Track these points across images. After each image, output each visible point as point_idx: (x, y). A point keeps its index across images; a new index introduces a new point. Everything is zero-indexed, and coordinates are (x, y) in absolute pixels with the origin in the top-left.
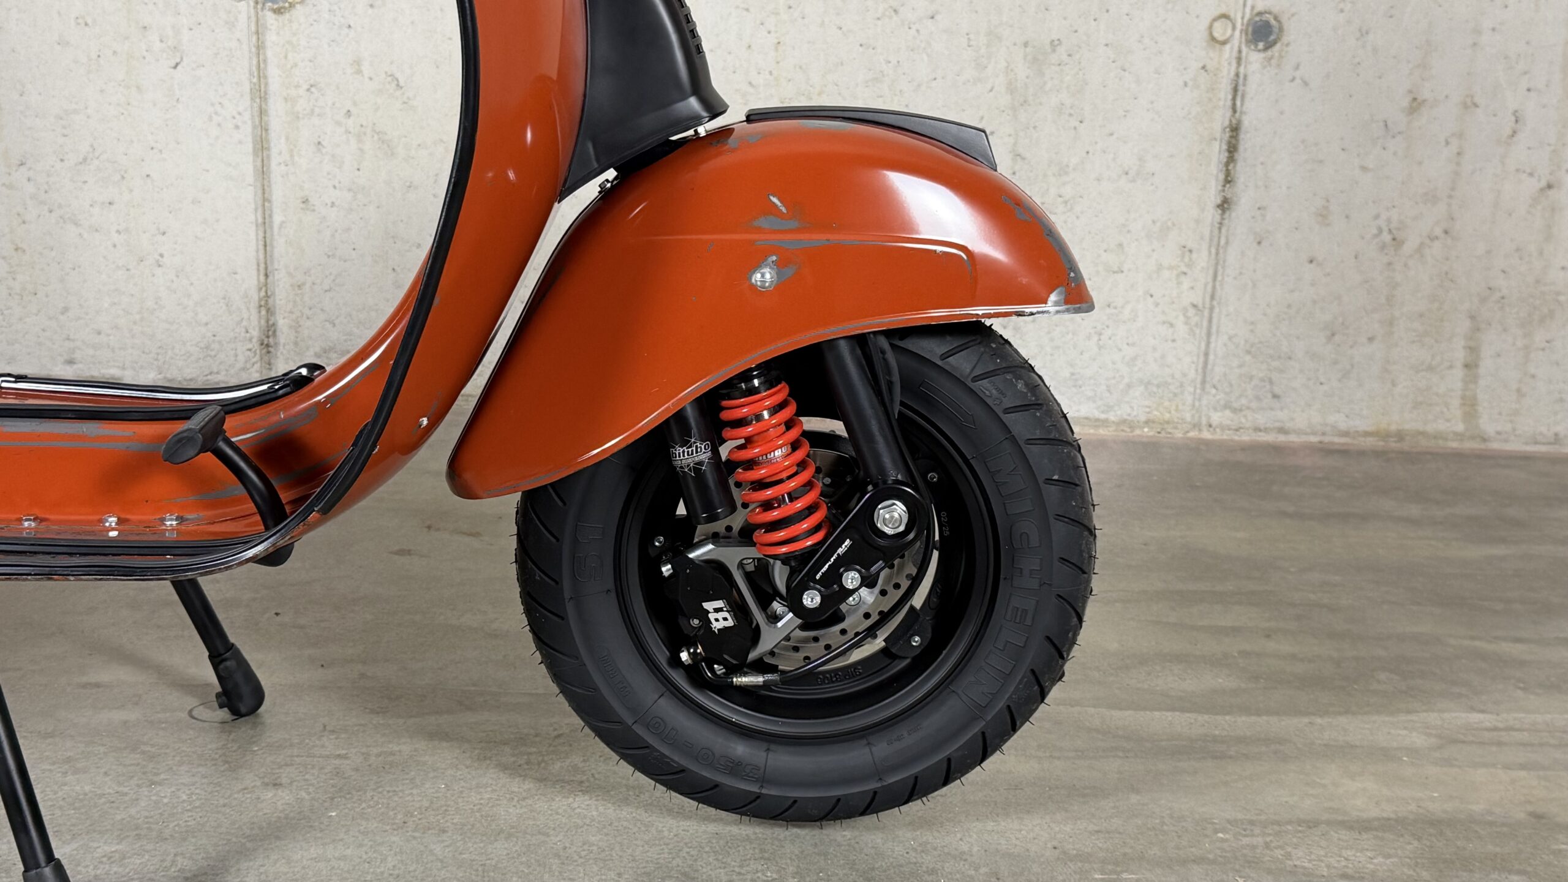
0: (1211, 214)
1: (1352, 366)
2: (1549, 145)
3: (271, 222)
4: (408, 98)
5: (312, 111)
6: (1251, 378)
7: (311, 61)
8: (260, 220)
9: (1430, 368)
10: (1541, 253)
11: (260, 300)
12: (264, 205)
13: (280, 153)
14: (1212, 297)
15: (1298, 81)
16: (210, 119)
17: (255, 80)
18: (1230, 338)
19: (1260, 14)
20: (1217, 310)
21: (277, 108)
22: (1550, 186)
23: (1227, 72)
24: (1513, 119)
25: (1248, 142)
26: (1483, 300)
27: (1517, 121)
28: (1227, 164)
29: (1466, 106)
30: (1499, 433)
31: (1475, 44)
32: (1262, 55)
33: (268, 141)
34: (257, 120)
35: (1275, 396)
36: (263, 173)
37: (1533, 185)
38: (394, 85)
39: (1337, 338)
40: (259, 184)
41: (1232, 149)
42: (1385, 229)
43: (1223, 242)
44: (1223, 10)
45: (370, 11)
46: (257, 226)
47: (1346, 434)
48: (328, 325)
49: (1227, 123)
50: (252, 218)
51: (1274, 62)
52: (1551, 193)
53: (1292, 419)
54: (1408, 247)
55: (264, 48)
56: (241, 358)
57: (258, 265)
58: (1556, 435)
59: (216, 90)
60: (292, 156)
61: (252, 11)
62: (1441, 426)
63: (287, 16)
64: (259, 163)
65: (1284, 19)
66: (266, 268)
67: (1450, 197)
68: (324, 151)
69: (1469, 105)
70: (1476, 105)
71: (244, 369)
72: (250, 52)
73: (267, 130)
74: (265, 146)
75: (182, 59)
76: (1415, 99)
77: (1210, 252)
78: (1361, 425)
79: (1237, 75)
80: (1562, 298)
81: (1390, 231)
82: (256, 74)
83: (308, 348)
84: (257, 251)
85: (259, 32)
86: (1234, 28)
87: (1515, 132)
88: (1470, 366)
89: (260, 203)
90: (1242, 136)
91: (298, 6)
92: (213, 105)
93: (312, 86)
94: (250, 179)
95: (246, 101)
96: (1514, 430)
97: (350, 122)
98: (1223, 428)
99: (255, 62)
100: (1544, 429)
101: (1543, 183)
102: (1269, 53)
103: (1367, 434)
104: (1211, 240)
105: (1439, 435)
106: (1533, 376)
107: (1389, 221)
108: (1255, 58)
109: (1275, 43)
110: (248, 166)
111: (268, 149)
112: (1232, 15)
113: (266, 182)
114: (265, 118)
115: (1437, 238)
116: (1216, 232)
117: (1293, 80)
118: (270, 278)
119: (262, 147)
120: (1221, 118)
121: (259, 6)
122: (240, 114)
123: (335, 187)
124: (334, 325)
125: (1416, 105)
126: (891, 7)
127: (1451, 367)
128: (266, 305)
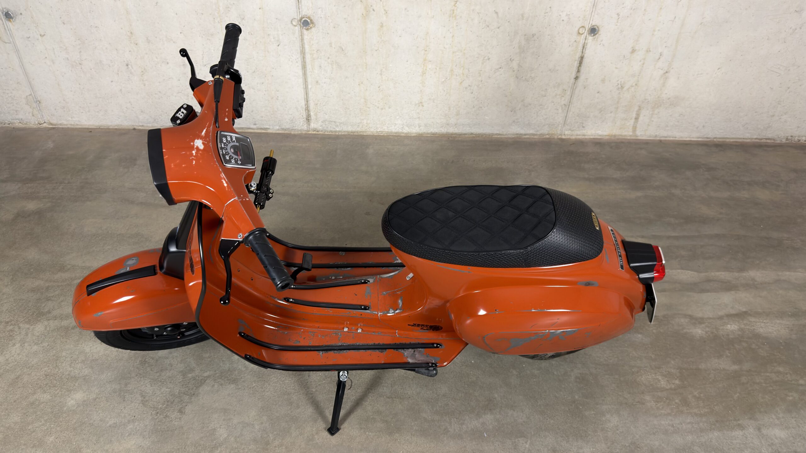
0: (573, 80)
1: (605, 119)
2: (669, 61)
4: (346, 53)
5: (318, 57)
6: (577, 122)
7: (317, 43)
8: (305, 87)
9: (626, 119)
10: (661, 90)
11: (306, 108)
13: (309, 69)
14: (570, 102)
15: (601, 45)
16: (289, 60)
17: (301, 49)
18: (573, 113)
19: (593, 26)
20: (570, 106)
21: (308, 56)
23: (582, 42)
24: (660, 55)
25: (585, 61)
26: (643, 102)
27: (661, 55)
28: (579, 67)
30: (641, 135)
31: (653, 34)
32: (592, 37)
33: (306, 66)
34: (302, 60)
35: (583, 127)
36: (305, 74)
37: (662, 72)
38: (341, 50)
39: (602, 112)
40: (304, 77)
41: (581, 63)
42: (620, 84)
43: (575, 88)
44: (583, 25)
45: (334, 29)
47: (600, 136)
48: (325, 114)
49: (580, 56)
51: (595, 39)
52: (667, 74)
53: (587, 132)
54: (625, 89)
55: (303, 40)
56: (301, 123)
57: (305, 99)
58: (656, 135)
59: (290, 52)
60: (313, 70)
61: (300, 29)
62: (626, 133)
63: (310, 31)
64: (304, 72)
65: (600, 28)
66: (307, 100)
67: (639, 75)
68: (322, 68)
69: (648, 51)
70: (650, 51)
71: (302, 126)
72: (300, 41)
73: (305, 63)
75: (280, 43)
77: (571, 91)
78: (605, 133)
79: (585, 43)
80: (664, 101)
81: (621, 85)
82: (301, 47)
83: (319, 120)
84: (304, 95)
85: (302, 35)
86: (585, 30)
87: (660, 58)
88: (637, 119)
89: (304, 83)
90: (584, 60)
92: (290, 56)
93: (318, 50)
94: (301, 76)
95: (299, 55)
96: (645, 134)
97: (329, 60)
98: (568, 135)
99: (301, 44)
100: (653, 134)
101: (665, 71)
102: (594, 37)
103: (606, 136)
104: (571, 87)
105: (625, 136)
106: (653, 121)
107: (621, 82)
108: (590, 38)
109: (596, 34)
110: (300, 73)
111: (306, 68)
112: (585, 26)
114: (304, 59)
115: (633, 86)
116: (573, 85)
117: (600, 44)
118: (308, 103)
119: (304, 67)
120: (579, 55)
121: (302, 28)
123: (325, 78)
124: (326, 114)
125: (633, 51)
126: (487, 25)
127: (631, 119)
128: (307, 109)
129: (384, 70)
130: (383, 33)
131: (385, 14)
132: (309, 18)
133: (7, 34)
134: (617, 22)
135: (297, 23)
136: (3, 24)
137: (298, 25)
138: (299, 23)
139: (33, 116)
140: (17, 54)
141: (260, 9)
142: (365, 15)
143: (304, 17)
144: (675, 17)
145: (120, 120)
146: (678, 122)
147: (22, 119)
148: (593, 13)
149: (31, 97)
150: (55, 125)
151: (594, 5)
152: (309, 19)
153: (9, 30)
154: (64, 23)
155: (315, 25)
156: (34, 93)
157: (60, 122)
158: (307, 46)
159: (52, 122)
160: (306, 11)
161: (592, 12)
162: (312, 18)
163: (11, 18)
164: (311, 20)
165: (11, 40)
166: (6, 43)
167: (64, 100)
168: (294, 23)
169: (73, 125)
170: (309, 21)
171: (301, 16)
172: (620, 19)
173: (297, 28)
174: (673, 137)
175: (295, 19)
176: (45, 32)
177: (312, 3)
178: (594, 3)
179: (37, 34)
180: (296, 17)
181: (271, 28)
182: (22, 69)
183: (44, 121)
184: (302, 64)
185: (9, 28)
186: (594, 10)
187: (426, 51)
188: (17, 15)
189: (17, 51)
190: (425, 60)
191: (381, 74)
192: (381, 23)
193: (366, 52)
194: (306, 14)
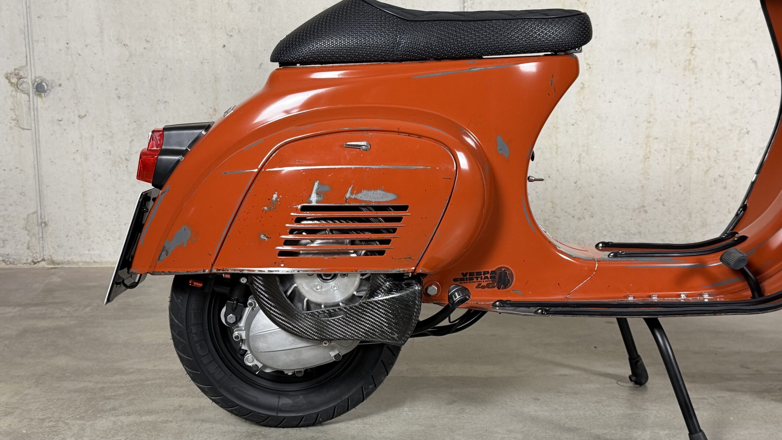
129: (584, 154)
130: (584, 98)
131: (587, 69)
136: (29, 101)
139: (28, 248)
140: (35, 147)
147: (8, 255)
149: (35, 215)
150: (59, 264)
153: (34, 110)
154: (119, 97)
156: (41, 209)
157: (68, 258)
159: (56, 258)
163: (44, 91)
166: (24, 129)
167: (85, 220)
169: (88, 263)
176: (88, 112)
179: (75, 115)
182: (35, 169)
183: (42, 258)
185: (35, 106)
187: (650, 122)
188: (52, 87)
189: (37, 142)
190: (648, 137)
193: (558, 128)
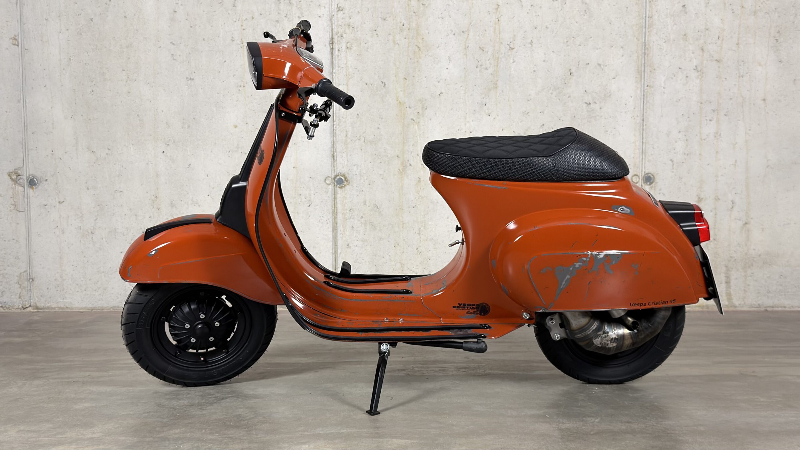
2: (744, 210)
3: (337, 252)
4: (381, 212)
5: (351, 217)
7: (350, 202)
8: (334, 252)
10: (746, 245)
12: (335, 247)
13: (340, 231)
15: (661, 194)
16: (319, 221)
17: (333, 209)
19: (647, 174)
21: (340, 216)
22: (746, 223)
24: (732, 203)
26: (729, 261)
27: (733, 203)
29: (716, 199)
30: (739, 304)
31: (717, 180)
32: (649, 186)
33: (337, 227)
34: (334, 221)
36: (335, 237)
37: (740, 223)
38: (376, 208)
40: (334, 241)
44: (635, 173)
45: (369, 186)
46: (333, 254)
50: (331, 251)
51: (653, 188)
52: (747, 225)
55: (336, 199)
57: (333, 266)
58: (759, 304)
59: (321, 212)
60: (344, 231)
61: (333, 188)
63: (344, 189)
64: (334, 234)
65: (655, 175)
68: (354, 229)
69: (717, 199)
70: (719, 199)
72: (332, 200)
73: (336, 224)
74: (336, 228)
75: (311, 204)
76: (699, 198)
80: (755, 259)
82: (334, 207)
84: (333, 262)
85: (335, 194)
86: (639, 179)
87: (732, 207)
88: (728, 283)
89: (334, 246)
91: (347, 186)
92: (320, 217)
93: (351, 209)
94: (331, 239)
95: (330, 216)
96: (745, 303)
97: (362, 220)
99: (333, 203)
100: (755, 303)
101: (744, 222)
102: (651, 185)
106: (749, 285)
108: (647, 187)
109: (653, 182)
110: (330, 235)
111: (337, 229)
112: (638, 174)
113: (336, 240)
114: (336, 220)
117: (660, 194)
119: (335, 229)
121: (335, 186)
122: (328, 219)
123: (357, 240)
125: (700, 200)
127: (721, 283)
132: (343, 175)
133: (25, 202)
134: (673, 168)
135: (331, 181)
137: (332, 184)
138: (333, 181)
141: (294, 168)
142: (401, 171)
143: (338, 175)
144: (736, 161)
145: (118, 300)
146: (781, 285)
148: (644, 160)
151: (642, 152)
152: (343, 177)
155: (349, 183)
158: (339, 206)
160: (341, 168)
161: (642, 158)
162: (347, 176)
164: (345, 178)
165: (26, 209)
168: (328, 182)
170: (343, 179)
171: (335, 174)
172: (675, 165)
173: (330, 187)
174: (781, 307)
175: (329, 177)
177: (347, 160)
178: (642, 150)
180: (330, 176)
181: (303, 187)
184: (333, 226)
186: (644, 157)
191: (419, 234)
192: (418, 178)
194: (340, 172)
